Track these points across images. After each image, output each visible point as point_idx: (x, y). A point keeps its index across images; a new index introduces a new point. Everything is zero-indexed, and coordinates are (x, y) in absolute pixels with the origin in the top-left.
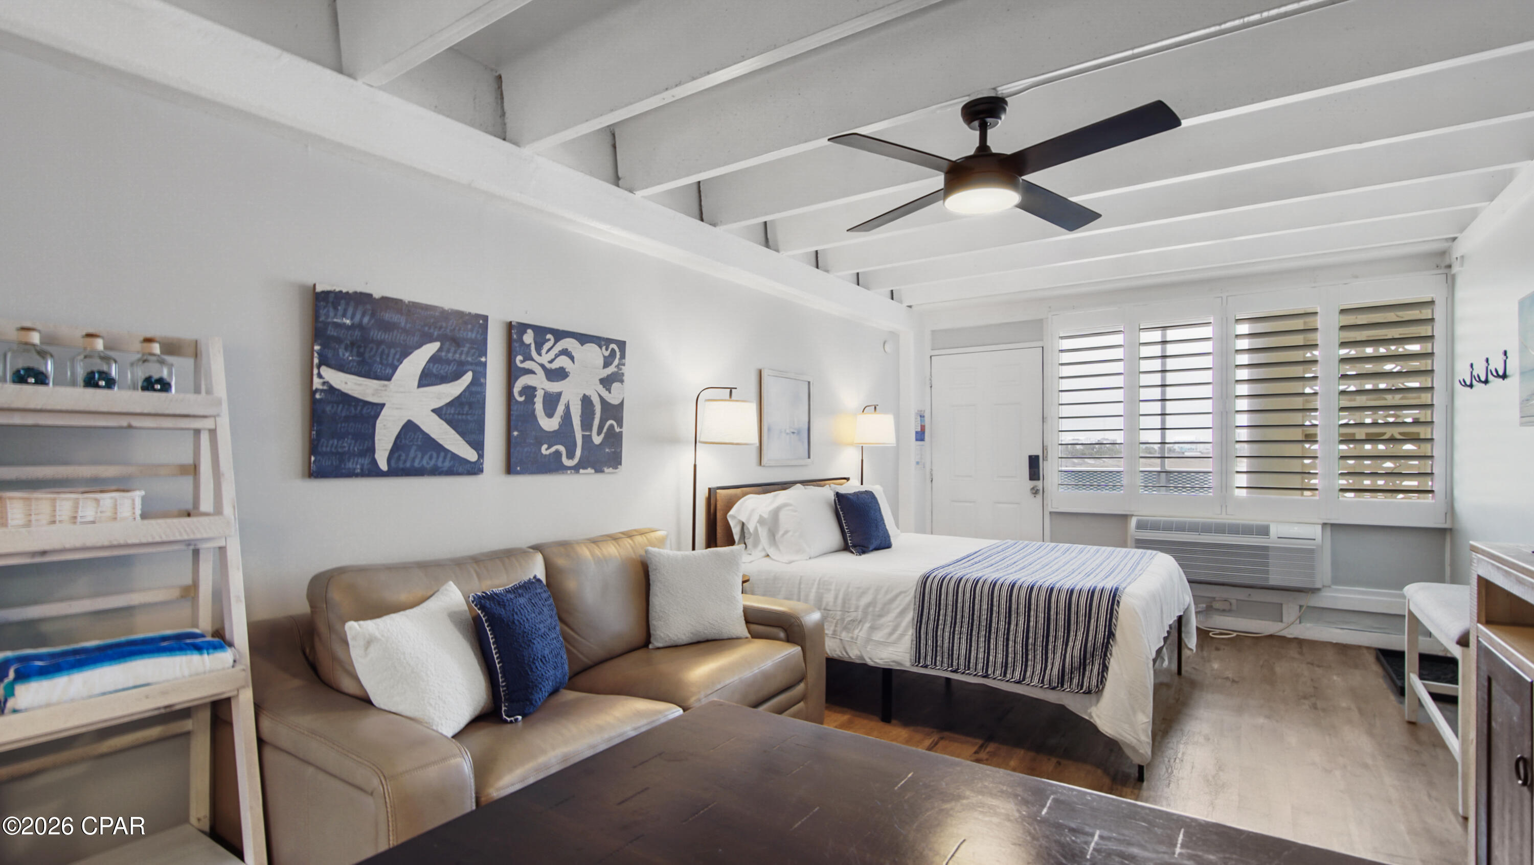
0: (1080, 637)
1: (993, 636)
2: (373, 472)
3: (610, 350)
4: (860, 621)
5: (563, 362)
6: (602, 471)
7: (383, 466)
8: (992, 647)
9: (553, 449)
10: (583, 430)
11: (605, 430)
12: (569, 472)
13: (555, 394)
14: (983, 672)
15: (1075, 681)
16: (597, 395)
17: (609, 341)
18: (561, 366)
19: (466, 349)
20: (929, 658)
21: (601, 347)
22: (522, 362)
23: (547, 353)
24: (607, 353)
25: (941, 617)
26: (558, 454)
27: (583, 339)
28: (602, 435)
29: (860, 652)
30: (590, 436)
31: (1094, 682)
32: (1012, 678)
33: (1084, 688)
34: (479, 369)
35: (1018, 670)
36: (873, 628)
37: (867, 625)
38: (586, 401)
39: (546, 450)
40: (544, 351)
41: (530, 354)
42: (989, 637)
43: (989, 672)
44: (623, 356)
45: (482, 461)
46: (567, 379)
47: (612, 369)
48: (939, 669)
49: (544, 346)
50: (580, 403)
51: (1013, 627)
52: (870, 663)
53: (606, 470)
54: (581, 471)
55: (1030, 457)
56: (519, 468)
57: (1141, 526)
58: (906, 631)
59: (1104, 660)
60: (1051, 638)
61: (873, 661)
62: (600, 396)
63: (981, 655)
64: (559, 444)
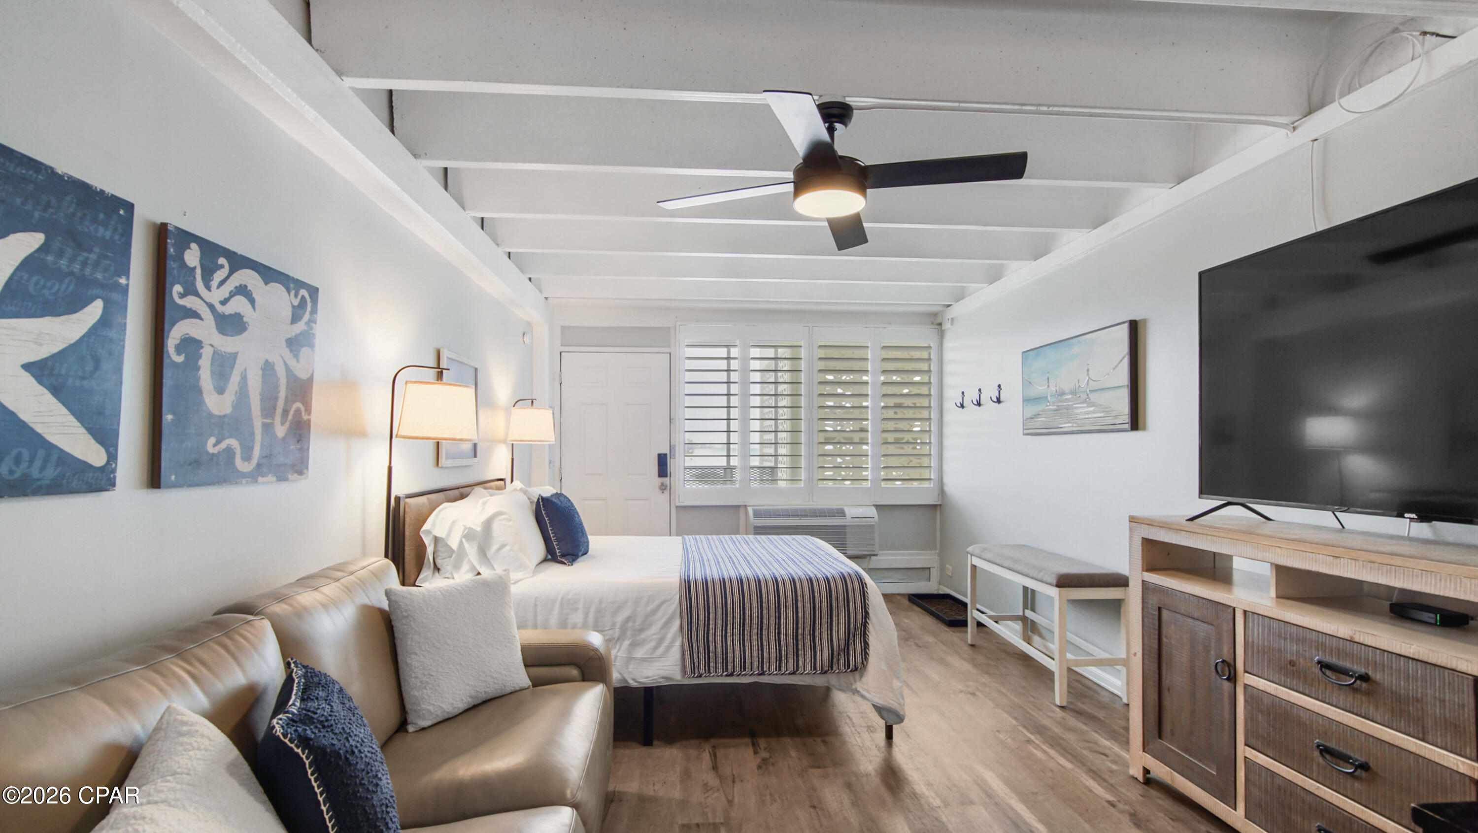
0: (842, 621)
1: (765, 633)
3: (299, 297)
4: (618, 639)
5: (239, 305)
6: (286, 479)
8: (765, 643)
9: (223, 445)
10: (264, 416)
11: (290, 417)
12: (244, 481)
13: (228, 355)
14: (758, 670)
15: (842, 662)
16: (282, 363)
17: (300, 284)
18: (238, 312)
19: (93, 257)
20: (702, 666)
21: (289, 292)
22: (182, 296)
23: (218, 287)
24: (296, 302)
25: (711, 622)
26: (229, 453)
27: (267, 273)
28: (288, 424)
29: (620, 674)
30: (272, 427)
31: (859, 660)
32: (787, 670)
33: (851, 666)
34: (115, 296)
35: (791, 661)
36: (634, 645)
37: (627, 643)
38: (268, 368)
39: (214, 445)
40: (214, 284)
41: (193, 284)
42: (761, 634)
43: (765, 669)
44: (314, 311)
45: (114, 466)
46: (245, 335)
48: (713, 676)
49: (215, 275)
50: (261, 372)
51: (782, 620)
52: (633, 684)
53: (290, 477)
54: (260, 479)
55: (660, 456)
56: (173, 478)
57: (758, 514)
58: (673, 641)
59: (864, 637)
60: (817, 625)
61: (636, 682)
62: (285, 364)
63: (755, 654)
64: (231, 436)
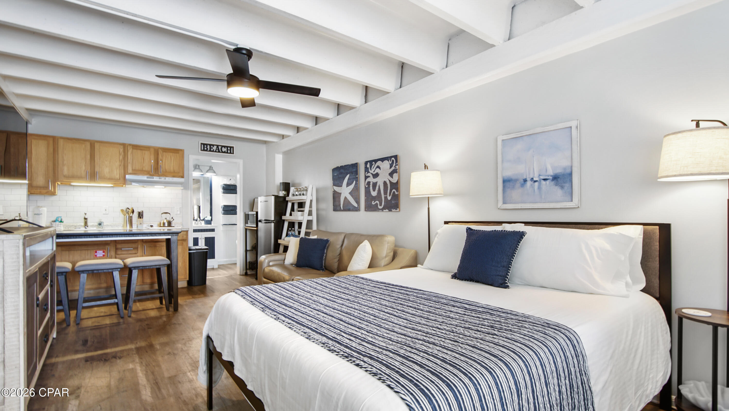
2: (340, 210)
3: (392, 161)
5: (378, 170)
6: (391, 211)
7: (342, 209)
9: (375, 203)
10: (384, 195)
11: (392, 194)
12: (380, 211)
13: (375, 183)
17: (391, 157)
18: (377, 172)
19: (354, 174)
21: (388, 161)
22: (367, 174)
24: (391, 162)
27: (382, 160)
28: (391, 196)
30: (387, 197)
34: (357, 179)
38: (385, 183)
39: (374, 203)
40: (372, 169)
41: (369, 171)
44: (397, 162)
46: (379, 176)
47: (393, 168)
49: (372, 167)
50: (383, 184)
53: (393, 210)
54: (384, 210)
56: (367, 209)
62: (389, 181)
64: (377, 201)
